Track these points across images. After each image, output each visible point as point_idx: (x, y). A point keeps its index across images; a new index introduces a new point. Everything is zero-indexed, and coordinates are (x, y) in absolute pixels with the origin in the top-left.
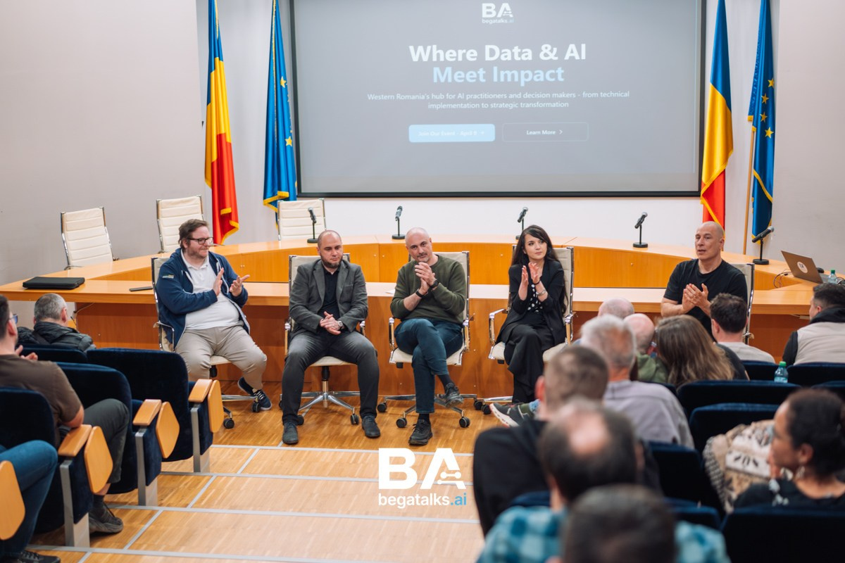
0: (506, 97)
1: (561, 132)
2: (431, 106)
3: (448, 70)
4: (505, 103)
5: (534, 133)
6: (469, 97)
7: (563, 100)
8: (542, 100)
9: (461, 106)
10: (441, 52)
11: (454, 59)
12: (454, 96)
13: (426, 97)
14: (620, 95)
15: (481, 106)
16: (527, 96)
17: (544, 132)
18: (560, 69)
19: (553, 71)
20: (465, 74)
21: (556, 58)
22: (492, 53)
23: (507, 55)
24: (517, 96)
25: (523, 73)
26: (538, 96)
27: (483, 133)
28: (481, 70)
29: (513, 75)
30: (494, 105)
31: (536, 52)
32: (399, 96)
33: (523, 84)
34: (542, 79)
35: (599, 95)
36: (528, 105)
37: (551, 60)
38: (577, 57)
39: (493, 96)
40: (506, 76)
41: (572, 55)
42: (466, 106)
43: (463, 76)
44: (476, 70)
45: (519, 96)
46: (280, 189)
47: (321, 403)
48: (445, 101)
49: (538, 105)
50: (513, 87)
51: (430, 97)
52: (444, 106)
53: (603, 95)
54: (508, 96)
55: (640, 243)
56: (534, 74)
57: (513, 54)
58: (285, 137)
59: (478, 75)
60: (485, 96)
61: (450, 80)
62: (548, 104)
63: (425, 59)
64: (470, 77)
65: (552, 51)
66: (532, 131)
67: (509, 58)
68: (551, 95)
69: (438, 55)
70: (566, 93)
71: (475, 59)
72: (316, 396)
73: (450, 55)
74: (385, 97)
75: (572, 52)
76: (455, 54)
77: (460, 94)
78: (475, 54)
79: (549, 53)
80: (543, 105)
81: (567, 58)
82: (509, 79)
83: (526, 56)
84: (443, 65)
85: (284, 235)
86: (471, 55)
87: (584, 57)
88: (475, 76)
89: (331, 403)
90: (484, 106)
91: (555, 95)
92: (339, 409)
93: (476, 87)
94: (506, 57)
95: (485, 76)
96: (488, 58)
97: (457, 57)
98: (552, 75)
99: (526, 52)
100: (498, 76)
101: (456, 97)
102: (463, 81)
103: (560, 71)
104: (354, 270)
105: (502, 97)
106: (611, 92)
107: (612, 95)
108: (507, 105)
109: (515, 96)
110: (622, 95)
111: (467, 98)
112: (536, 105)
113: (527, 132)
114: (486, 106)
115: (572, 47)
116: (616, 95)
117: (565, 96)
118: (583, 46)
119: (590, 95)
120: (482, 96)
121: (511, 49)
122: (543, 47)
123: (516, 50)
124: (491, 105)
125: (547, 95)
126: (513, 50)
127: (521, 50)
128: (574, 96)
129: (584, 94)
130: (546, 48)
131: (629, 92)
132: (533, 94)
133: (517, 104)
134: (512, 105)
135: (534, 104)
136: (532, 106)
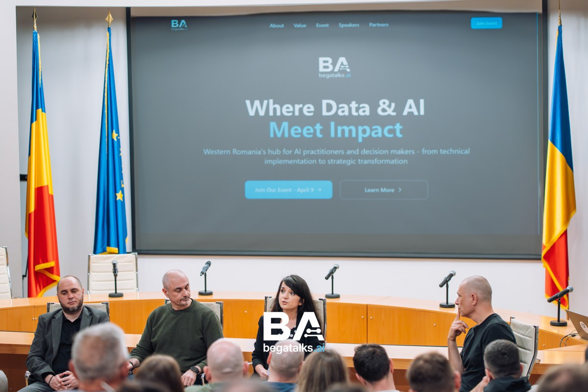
0: (343, 153)
1: (400, 189)
2: (267, 162)
3: (285, 125)
4: (343, 159)
5: (373, 191)
6: (306, 152)
7: (402, 157)
8: (380, 157)
9: (298, 161)
10: (278, 107)
11: (291, 114)
12: (290, 152)
13: (262, 152)
14: (460, 152)
15: (318, 162)
16: (365, 152)
17: (383, 190)
18: (398, 125)
19: (391, 127)
20: (302, 129)
21: (394, 114)
22: (329, 107)
23: (344, 110)
24: (354, 152)
25: (360, 128)
26: (376, 152)
27: (320, 190)
28: (318, 125)
29: (350, 131)
30: (331, 162)
31: (374, 107)
32: (235, 151)
33: (360, 140)
34: (380, 135)
35: (439, 152)
36: (366, 162)
37: (389, 115)
38: (416, 113)
39: (331, 152)
40: (343, 131)
41: (410, 110)
42: (303, 162)
43: (300, 131)
44: (313, 126)
45: (357, 152)
46: (109, 245)
48: (282, 157)
49: (376, 161)
50: (351, 142)
51: (267, 152)
52: (280, 162)
53: (443, 152)
54: (345, 152)
55: (447, 303)
56: (372, 130)
57: (350, 109)
58: (115, 192)
59: (315, 130)
60: (322, 152)
61: (286, 135)
62: (387, 161)
63: (262, 113)
64: (307, 132)
65: (389, 106)
66: (371, 188)
67: (346, 113)
68: (390, 152)
69: (275, 109)
70: (405, 149)
71: (312, 114)
73: (286, 110)
74: (221, 152)
75: (410, 107)
76: (291, 109)
77: (297, 150)
78: (312, 109)
79: (387, 108)
80: (382, 162)
81: (405, 113)
82: (347, 135)
84: (280, 120)
85: (93, 290)
86: (308, 110)
87: (422, 113)
88: (312, 131)
90: (322, 162)
91: (393, 151)
93: (313, 142)
94: (343, 112)
95: (322, 131)
96: (325, 113)
97: (293, 112)
98: (390, 131)
99: (364, 107)
100: (336, 131)
101: (293, 153)
102: (299, 136)
103: (398, 127)
105: (339, 153)
106: (451, 149)
107: (452, 152)
108: (344, 162)
109: (352, 152)
110: (463, 152)
111: (304, 154)
112: (374, 161)
113: (366, 189)
114: (323, 162)
115: (410, 102)
116: (456, 152)
117: (404, 152)
118: (422, 102)
119: (429, 152)
120: (320, 152)
121: (348, 103)
122: (381, 102)
123: (354, 105)
124: (329, 161)
125: (386, 152)
126: (351, 105)
127: (359, 105)
128: (414, 153)
129: (424, 151)
130: (384, 103)
131: (469, 149)
132: (371, 151)
133: (355, 160)
134: (350, 161)
135: (372, 161)
136: (370, 163)
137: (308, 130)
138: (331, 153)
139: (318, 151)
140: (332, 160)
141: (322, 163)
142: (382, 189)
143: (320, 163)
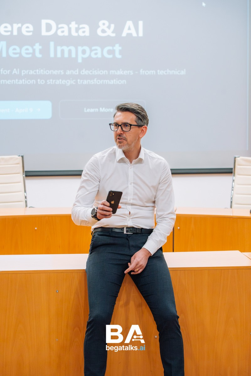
0: (63, 73)
3: (3, 44)
4: (63, 79)
5: (92, 110)
6: (24, 72)
7: (120, 77)
8: (99, 77)
9: (16, 81)
11: (9, 34)
12: (8, 72)
14: (176, 72)
15: (37, 82)
16: (85, 72)
18: (117, 45)
19: (111, 48)
20: (21, 49)
21: (114, 35)
22: (49, 27)
23: (64, 30)
24: (74, 73)
25: (80, 49)
26: (95, 72)
27: (39, 110)
28: (37, 45)
29: (70, 51)
30: (50, 82)
31: (94, 28)
33: (80, 60)
35: (157, 72)
36: (85, 82)
37: (109, 36)
38: (135, 35)
40: (63, 51)
41: (129, 32)
42: (21, 82)
43: (18, 50)
44: (32, 45)
45: (76, 72)
49: (95, 81)
53: (161, 72)
54: (65, 72)
56: (91, 51)
57: (70, 29)
59: (34, 50)
60: (42, 72)
61: (4, 55)
62: (106, 82)
64: (26, 51)
65: (109, 27)
66: (90, 108)
67: (66, 33)
68: (109, 73)
70: (124, 70)
71: (31, 34)
73: (4, 29)
75: (129, 29)
76: (9, 28)
77: (15, 69)
78: (31, 28)
79: (107, 29)
80: (101, 82)
81: (124, 34)
82: (66, 55)
83: (84, 32)
86: (27, 29)
87: (141, 34)
88: (31, 51)
91: (112, 72)
94: (63, 32)
95: (41, 52)
96: (44, 33)
97: (12, 31)
98: (109, 52)
99: (84, 28)
100: (55, 51)
101: (11, 72)
102: (18, 56)
103: (117, 48)
105: (59, 73)
106: (168, 70)
107: (169, 73)
108: (64, 82)
109: (72, 72)
110: (179, 73)
111: (23, 74)
112: (94, 81)
113: (85, 109)
114: (43, 82)
115: (129, 23)
116: (173, 72)
117: (123, 73)
118: (141, 23)
119: (147, 73)
120: (39, 72)
121: (68, 24)
122: (101, 23)
123: (73, 25)
124: (48, 81)
125: (105, 72)
126: (70, 26)
127: (79, 26)
128: (132, 74)
129: (142, 72)
130: (103, 24)
131: (185, 70)
132: (91, 71)
133: (74, 80)
134: (69, 81)
135: (92, 81)
136: (90, 83)
137: (27, 49)
138: (51, 73)
139: (37, 71)
140: (51, 80)
141: (41, 83)
142: (101, 109)
143: (39, 83)
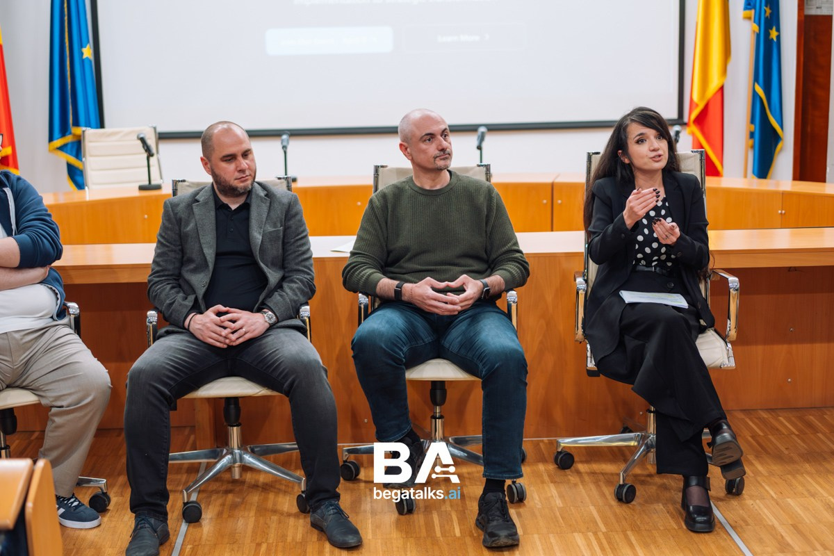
47: (229, 469)
72: (217, 456)
89: (246, 468)
92: (262, 479)
104: (285, 201)
